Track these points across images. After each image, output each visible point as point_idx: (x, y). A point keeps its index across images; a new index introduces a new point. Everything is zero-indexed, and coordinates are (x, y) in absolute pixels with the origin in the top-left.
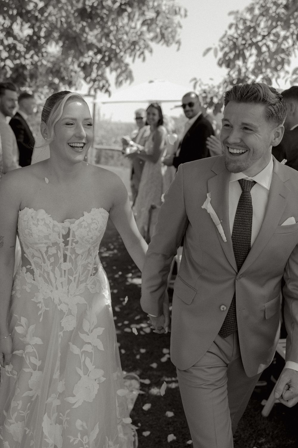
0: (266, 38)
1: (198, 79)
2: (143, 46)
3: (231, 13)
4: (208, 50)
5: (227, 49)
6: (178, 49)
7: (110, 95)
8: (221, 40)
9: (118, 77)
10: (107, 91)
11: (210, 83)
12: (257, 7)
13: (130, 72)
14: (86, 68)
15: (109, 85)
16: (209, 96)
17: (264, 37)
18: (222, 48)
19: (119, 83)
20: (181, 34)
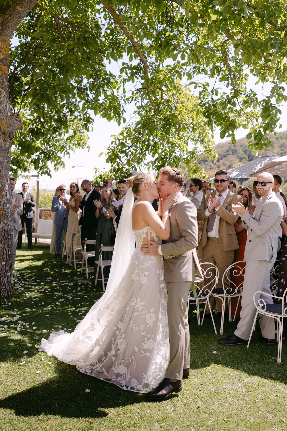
0: (131, 148)
1: (97, 169)
2: (68, 148)
3: (112, 136)
4: (101, 154)
5: (110, 154)
6: (89, 151)
7: (51, 177)
8: (108, 149)
9: (55, 165)
10: (49, 174)
11: (104, 170)
12: (125, 132)
13: (63, 163)
14: (35, 162)
15: (50, 171)
16: (103, 177)
17: (129, 147)
18: (108, 153)
19: (56, 169)
20: (89, 143)
